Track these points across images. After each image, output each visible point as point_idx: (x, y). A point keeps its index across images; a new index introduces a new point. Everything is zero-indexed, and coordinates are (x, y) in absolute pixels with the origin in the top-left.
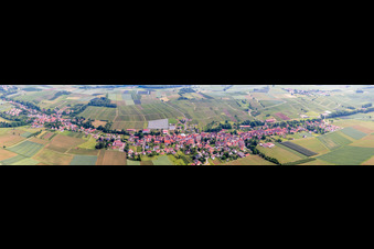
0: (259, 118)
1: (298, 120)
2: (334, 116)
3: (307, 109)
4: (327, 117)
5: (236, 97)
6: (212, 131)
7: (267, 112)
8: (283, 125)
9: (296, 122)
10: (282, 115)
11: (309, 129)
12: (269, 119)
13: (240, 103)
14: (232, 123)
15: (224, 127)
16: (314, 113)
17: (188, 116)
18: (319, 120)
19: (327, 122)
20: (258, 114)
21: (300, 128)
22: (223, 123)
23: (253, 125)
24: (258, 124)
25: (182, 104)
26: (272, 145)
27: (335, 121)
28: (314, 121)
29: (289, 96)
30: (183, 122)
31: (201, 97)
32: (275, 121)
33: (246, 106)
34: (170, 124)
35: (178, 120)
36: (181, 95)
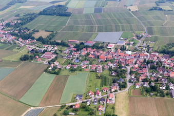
30: (139, 37)
34: (121, 38)
35: (135, 35)
36: (158, 5)
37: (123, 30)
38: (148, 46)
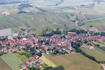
0: (83, 28)
5: (66, 11)
6: (47, 35)
8: (103, 34)
12: (91, 29)
13: (69, 15)
14: (62, 30)
15: (56, 33)
17: (27, 26)
20: (83, 24)
22: (55, 30)
23: (78, 32)
24: (83, 32)
25: (22, 16)
30: (24, 30)
31: (37, 11)
33: (73, 18)
34: (13, 32)
35: (20, 29)
36: (21, 10)
37: (10, 27)
38: (33, 34)
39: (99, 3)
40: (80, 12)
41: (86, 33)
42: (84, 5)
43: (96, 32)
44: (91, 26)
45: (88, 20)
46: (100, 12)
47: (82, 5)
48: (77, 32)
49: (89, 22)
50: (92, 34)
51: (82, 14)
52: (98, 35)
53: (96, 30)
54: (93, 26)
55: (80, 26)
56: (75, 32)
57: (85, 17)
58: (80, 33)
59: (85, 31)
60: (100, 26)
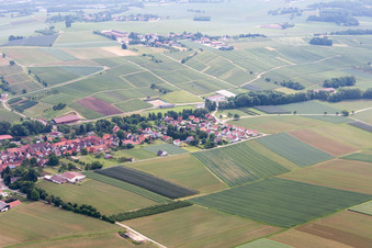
0: (32, 115)
1: (143, 113)
2: (240, 103)
3: (167, 84)
4: (223, 107)
7: (57, 99)
8: (104, 127)
9: (136, 119)
10: (98, 103)
11: (174, 134)
16: (185, 94)
18: (200, 114)
19: (221, 118)
20: (30, 103)
21: (149, 133)
23: (19, 133)
24: (34, 128)
26: (77, 177)
27: (244, 116)
28: (186, 115)
29: (117, 52)
32: (81, 120)
39: (68, 25)
40: (12, 63)
41: (48, 130)
42: (18, 38)
43: (79, 122)
44: (60, 107)
45: (46, 85)
46: (81, 57)
47: (12, 38)
48: (13, 134)
49: (49, 93)
50: (67, 131)
51: (20, 69)
52: (88, 131)
53: (79, 116)
54: (64, 106)
55: (21, 111)
56: (5, 133)
57: (31, 77)
58: (24, 135)
59: (42, 126)
60: (89, 100)
